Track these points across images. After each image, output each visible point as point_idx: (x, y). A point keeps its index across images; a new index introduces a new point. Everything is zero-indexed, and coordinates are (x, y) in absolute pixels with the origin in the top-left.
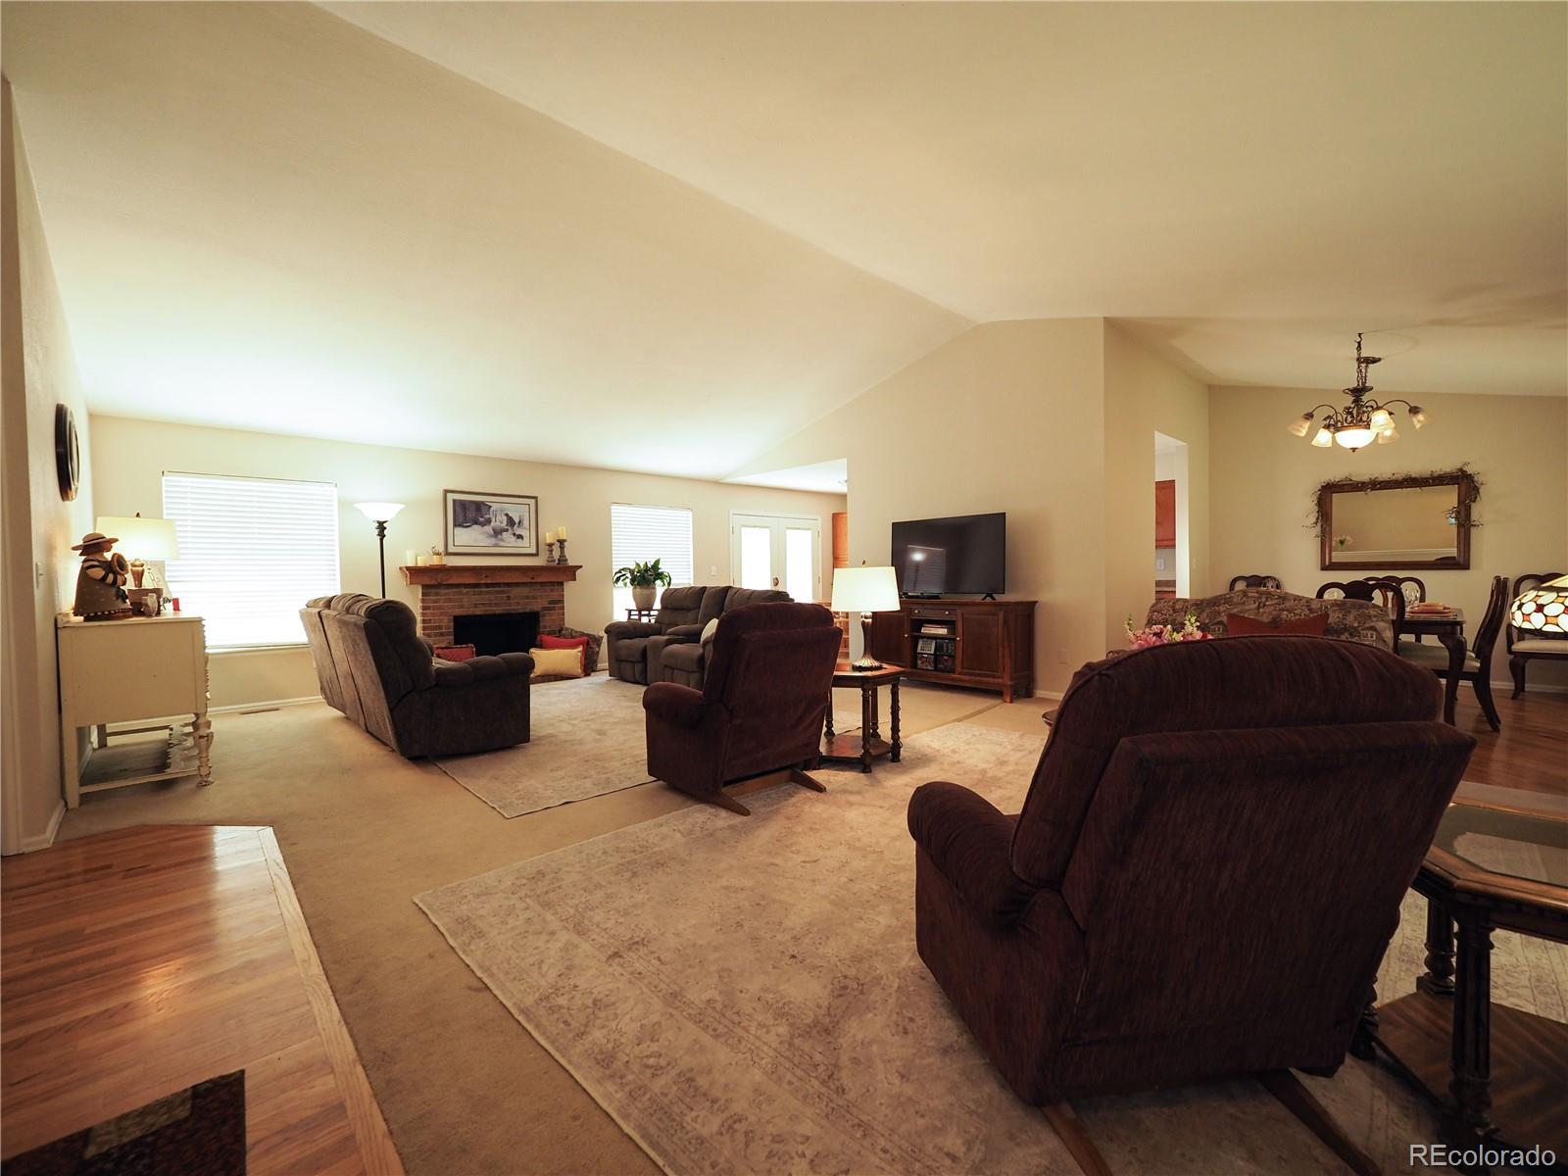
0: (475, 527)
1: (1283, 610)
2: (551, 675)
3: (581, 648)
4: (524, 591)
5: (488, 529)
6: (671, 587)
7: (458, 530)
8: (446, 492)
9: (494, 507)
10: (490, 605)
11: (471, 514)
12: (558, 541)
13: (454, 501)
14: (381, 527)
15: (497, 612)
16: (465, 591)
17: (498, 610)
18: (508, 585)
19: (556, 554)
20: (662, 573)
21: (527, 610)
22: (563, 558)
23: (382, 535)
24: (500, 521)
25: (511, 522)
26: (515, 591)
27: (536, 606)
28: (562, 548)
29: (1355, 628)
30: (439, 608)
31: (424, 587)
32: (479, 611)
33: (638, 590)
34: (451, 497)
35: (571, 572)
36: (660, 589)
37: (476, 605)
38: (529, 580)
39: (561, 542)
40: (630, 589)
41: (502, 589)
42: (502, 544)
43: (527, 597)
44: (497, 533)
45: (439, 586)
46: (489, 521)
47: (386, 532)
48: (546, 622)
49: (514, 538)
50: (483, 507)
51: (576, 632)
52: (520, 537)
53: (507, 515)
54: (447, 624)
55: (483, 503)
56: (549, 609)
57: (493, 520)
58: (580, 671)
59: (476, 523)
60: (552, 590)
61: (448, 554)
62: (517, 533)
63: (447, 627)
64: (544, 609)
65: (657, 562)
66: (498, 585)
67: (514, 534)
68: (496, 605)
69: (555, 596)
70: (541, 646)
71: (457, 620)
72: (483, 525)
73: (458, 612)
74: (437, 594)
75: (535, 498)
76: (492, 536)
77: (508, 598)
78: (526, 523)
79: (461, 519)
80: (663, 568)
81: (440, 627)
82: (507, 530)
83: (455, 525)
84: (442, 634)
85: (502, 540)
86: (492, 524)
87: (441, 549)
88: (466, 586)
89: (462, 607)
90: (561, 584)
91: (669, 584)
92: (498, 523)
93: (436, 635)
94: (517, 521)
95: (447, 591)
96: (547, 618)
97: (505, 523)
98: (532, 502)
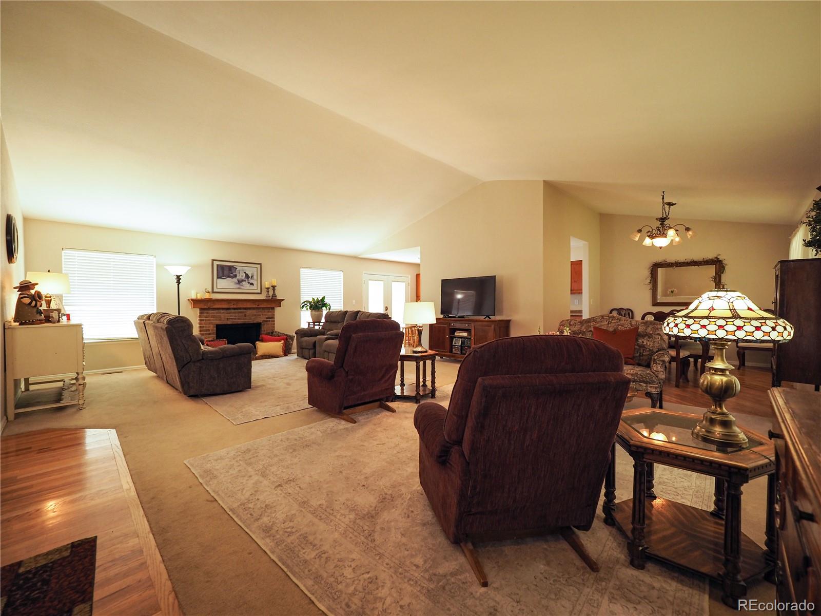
0: (229, 279)
1: (619, 325)
2: (267, 355)
3: (283, 342)
4: (254, 312)
5: (235, 280)
6: (331, 311)
7: (219, 280)
8: (213, 260)
9: (239, 268)
10: (235, 319)
11: (226, 272)
12: (272, 286)
13: (218, 265)
14: (178, 278)
15: (239, 323)
16: (222, 311)
17: (240, 322)
18: (245, 309)
19: (271, 293)
20: (326, 303)
21: (255, 322)
22: (274, 295)
23: (179, 283)
24: (241, 276)
25: (247, 276)
26: (249, 312)
27: (260, 320)
28: (274, 290)
29: (651, 334)
30: (209, 320)
31: (201, 309)
32: (229, 322)
33: (313, 312)
34: (216, 263)
35: (279, 302)
36: (325, 311)
37: (228, 319)
38: (257, 306)
39: (274, 287)
40: (309, 312)
41: (242, 311)
42: (242, 287)
43: (255, 315)
44: (240, 282)
45: (209, 309)
46: (235, 276)
47: (181, 281)
48: (265, 328)
49: (248, 285)
50: (232, 268)
51: (281, 333)
52: (252, 284)
53: (245, 273)
54: (213, 329)
55: (233, 266)
56: (266, 321)
57: (238, 275)
58: (282, 353)
59: (229, 276)
60: (268, 312)
61: (213, 292)
62: (250, 282)
64: (264, 321)
65: (324, 298)
66: (240, 309)
67: (249, 283)
68: (238, 319)
69: (270, 314)
70: (262, 341)
71: (218, 326)
72: (232, 277)
73: (219, 322)
74: (207, 313)
75: (260, 264)
76: (237, 283)
77: (245, 315)
78: (255, 277)
79: (221, 274)
80: (327, 301)
81: (209, 330)
82: (245, 281)
83: (218, 278)
84: (210, 334)
85: (242, 286)
86: (238, 277)
87: (210, 290)
88: (223, 309)
89: (220, 320)
90: (273, 308)
91: (330, 309)
92: (240, 277)
93: (206, 334)
94: (250, 276)
95: (212, 311)
96: (265, 326)
97: (244, 277)
98: (258, 266)
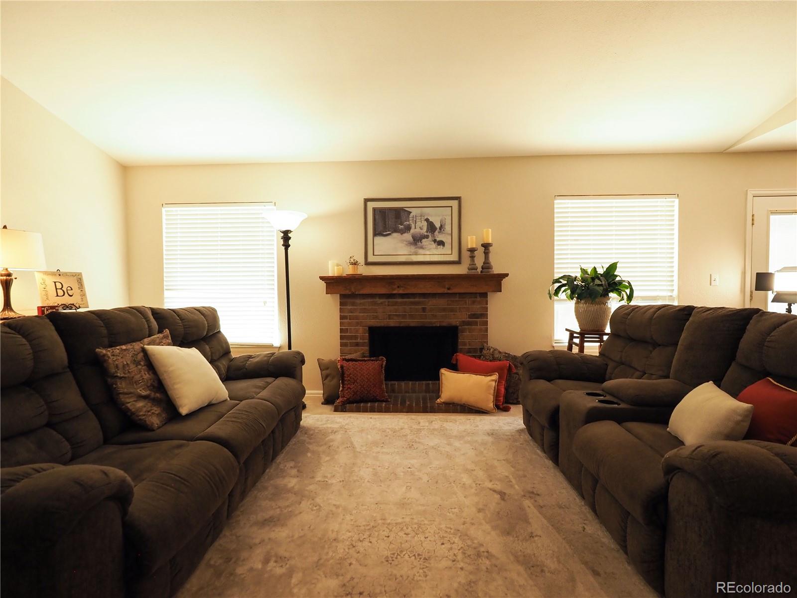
0: (395, 235)
2: (458, 405)
3: (495, 377)
4: (442, 302)
5: (408, 236)
6: (633, 303)
7: (378, 240)
8: (366, 201)
9: (414, 212)
10: (404, 316)
11: (391, 222)
12: (483, 245)
13: (374, 210)
14: (286, 236)
15: (412, 325)
16: (380, 301)
17: (413, 322)
18: (424, 295)
19: (479, 262)
20: (620, 282)
21: (444, 324)
22: (487, 265)
23: (287, 246)
24: (420, 227)
25: (431, 227)
26: (431, 303)
27: (454, 320)
28: (486, 253)
30: (357, 318)
31: (342, 296)
32: (392, 323)
33: (582, 305)
34: (371, 205)
35: (496, 281)
36: (614, 303)
37: (390, 317)
38: (446, 291)
39: (486, 246)
40: (572, 304)
41: (417, 300)
42: (421, 251)
43: (444, 310)
44: (417, 240)
45: (353, 296)
46: (408, 228)
47: (290, 242)
48: (466, 338)
49: (434, 245)
50: (402, 214)
51: (500, 352)
52: (441, 243)
53: (427, 220)
54: (362, 334)
55: (402, 210)
56: (469, 324)
57: (413, 226)
58: (491, 405)
59: (396, 230)
60: (474, 302)
61: (367, 263)
62: (438, 239)
63: (363, 338)
64: (464, 323)
65: (613, 267)
66: (413, 295)
67: (435, 241)
68: (411, 316)
69: (476, 308)
70: (454, 368)
71: (372, 330)
72: (402, 232)
73: (373, 323)
74: (353, 304)
75: (458, 199)
76: (410, 244)
77: (424, 310)
78: (448, 228)
79: (380, 228)
80: (621, 274)
81: (356, 337)
82: (427, 237)
83: (376, 234)
84: (357, 345)
85: (422, 248)
86: (412, 231)
87: (361, 260)
88: (381, 296)
89: (376, 317)
90: (484, 295)
91: (630, 298)
92: (418, 230)
93: (352, 345)
94: (438, 225)
95: (362, 301)
96: (467, 333)
97: (425, 229)
98: (455, 203)
